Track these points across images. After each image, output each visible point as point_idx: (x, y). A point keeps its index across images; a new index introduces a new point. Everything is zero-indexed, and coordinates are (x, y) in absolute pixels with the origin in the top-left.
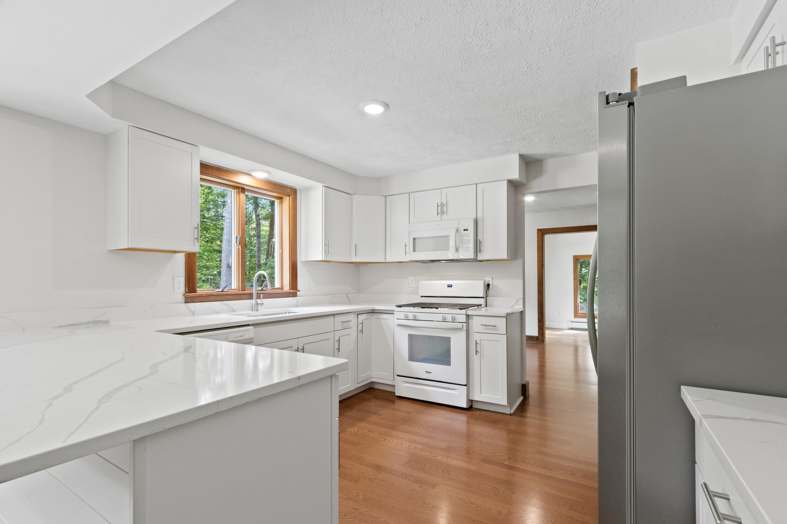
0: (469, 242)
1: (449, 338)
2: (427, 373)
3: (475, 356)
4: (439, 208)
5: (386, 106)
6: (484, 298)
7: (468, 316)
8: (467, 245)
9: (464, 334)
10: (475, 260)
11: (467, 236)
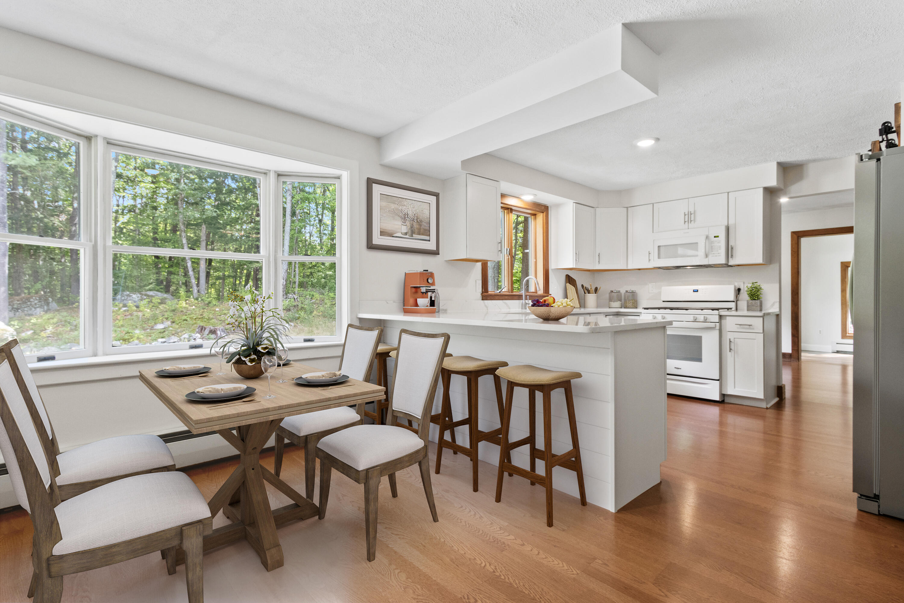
0: (720, 248)
1: (700, 337)
2: (676, 369)
3: (729, 354)
4: (687, 216)
5: (658, 139)
6: (734, 302)
7: (721, 317)
8: (717, 251)
9: (717, 333)
10: (727, 265)
11: (718, 243)
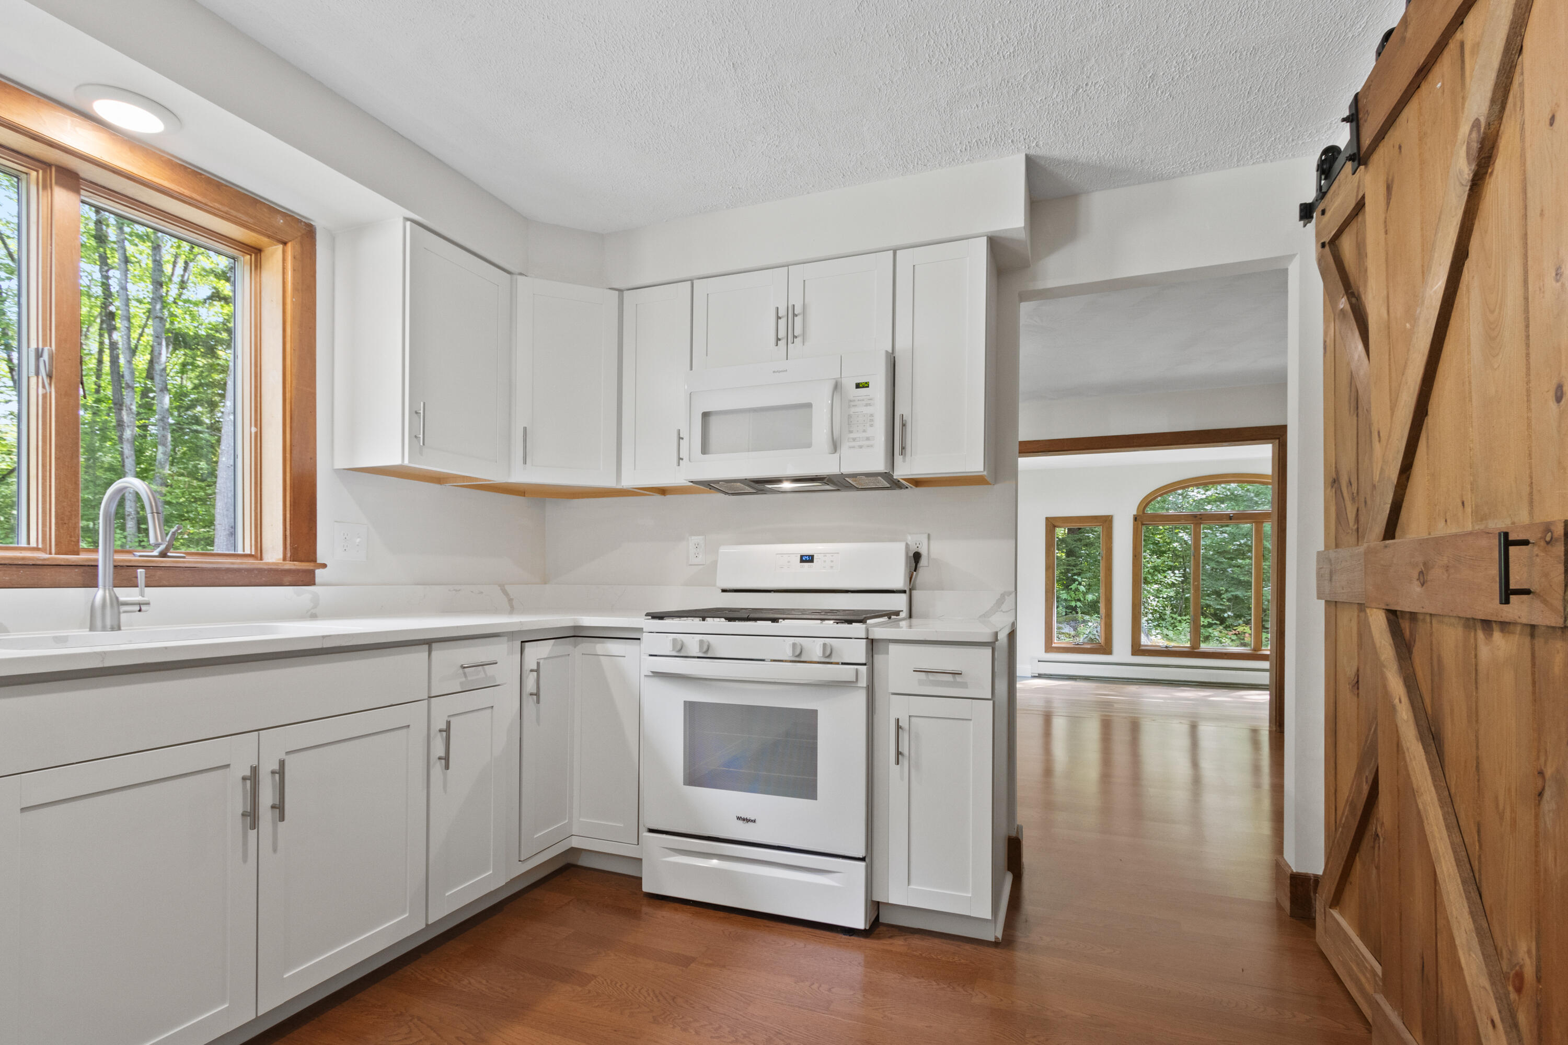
0: (872, 420)
1: (814, 713)
2: (741, 822)
3: (893, 768)
4: (782, 322)
6: (904, 592)
7: (872, 644)
8: (864, 431)
9: (859, 699)
10: (887, 476)
11: (867, 405)
